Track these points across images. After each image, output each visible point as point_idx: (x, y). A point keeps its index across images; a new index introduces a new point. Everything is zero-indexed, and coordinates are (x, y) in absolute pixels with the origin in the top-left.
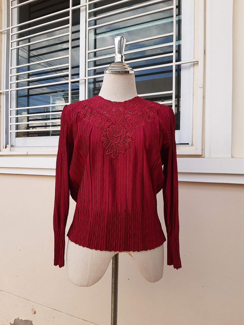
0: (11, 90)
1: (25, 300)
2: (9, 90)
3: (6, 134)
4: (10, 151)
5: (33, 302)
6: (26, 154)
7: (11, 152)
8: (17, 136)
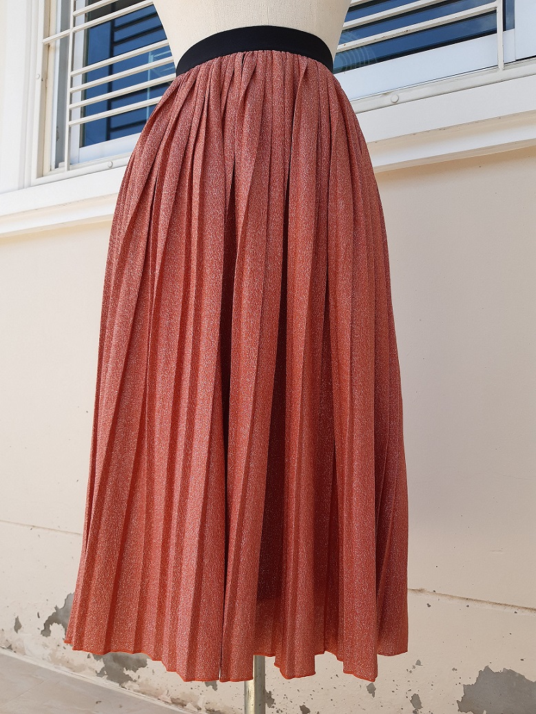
0: (76, 28)
2: (70, 32)
3: (57, 140)
4: (69, 169)
6: (107, 167)
7: (69, 172)
8: (84, 143)
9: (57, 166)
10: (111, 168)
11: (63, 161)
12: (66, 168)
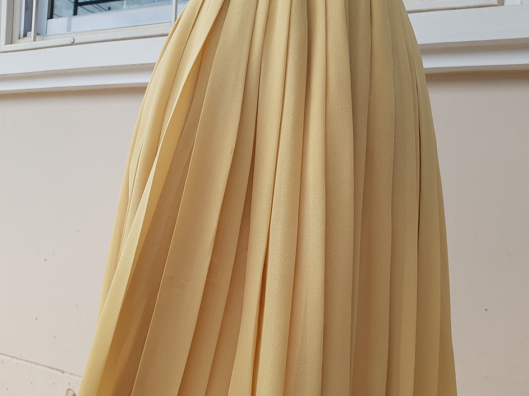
1: (51, 370)
3: (26, 10)
4: (35, 40)
5: (71, 374)
6: (69, 42)
7: (35, 42)
8: (51, 16)
9: (25, 35)
10: (73, 44)
11: (31, 31)
12: (32, 39)
